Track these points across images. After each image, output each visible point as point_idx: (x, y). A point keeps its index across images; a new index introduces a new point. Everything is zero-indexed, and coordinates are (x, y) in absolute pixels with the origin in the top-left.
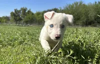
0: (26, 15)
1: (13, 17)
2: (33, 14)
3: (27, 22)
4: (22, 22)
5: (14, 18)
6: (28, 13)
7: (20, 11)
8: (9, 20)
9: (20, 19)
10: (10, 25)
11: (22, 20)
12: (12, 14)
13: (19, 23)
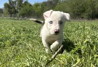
0: (22, 7)
1: (7, 9)
2: (30, 5)
3: (23, 15)
4: (18, 15)
5: (9, 11)
6: (25, 5)
7: (15, 2)
8: (2, 12)
9: (16, 12)
10: (3, 18)
11: (17, 12)
12: (6, 5)
13: (15, 17)
